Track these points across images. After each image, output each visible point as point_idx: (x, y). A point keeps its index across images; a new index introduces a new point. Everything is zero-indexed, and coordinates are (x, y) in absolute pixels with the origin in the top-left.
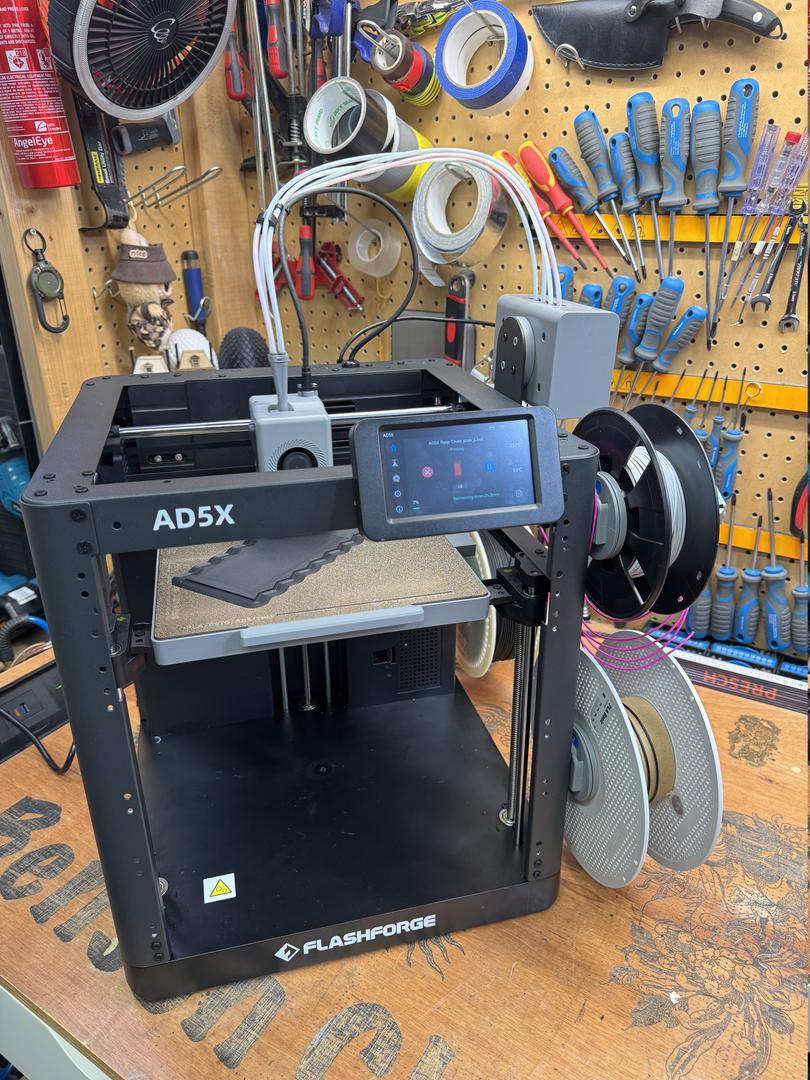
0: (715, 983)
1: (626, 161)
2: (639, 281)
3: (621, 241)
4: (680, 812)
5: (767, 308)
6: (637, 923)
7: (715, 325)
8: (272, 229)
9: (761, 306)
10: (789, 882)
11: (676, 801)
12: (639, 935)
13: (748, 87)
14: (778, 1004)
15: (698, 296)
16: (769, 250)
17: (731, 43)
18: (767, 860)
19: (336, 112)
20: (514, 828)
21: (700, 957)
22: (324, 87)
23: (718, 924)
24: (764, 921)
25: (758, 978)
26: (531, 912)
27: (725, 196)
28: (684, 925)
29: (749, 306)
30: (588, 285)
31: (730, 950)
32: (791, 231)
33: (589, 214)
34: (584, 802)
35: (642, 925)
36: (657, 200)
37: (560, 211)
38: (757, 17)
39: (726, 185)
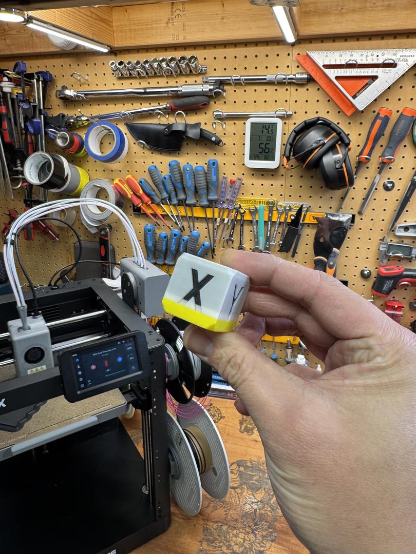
0: (237, 546)
1: (171, 186)
2: (182, 232)
3: (173, 216)
4: (216, 474)
5: (232, 243)
6: (205, 526)
7: (214, 249)
8: (12, 246)
9: (230, 242)
10: (264, 489)
11: (214, 469)
12: (206, 532)
13: (214, 164)
14: (262, 549)
15: (206, 237)
16: (230, 221)
17: (206, 144)
18: (256, 480)
19: (39, 163)
20: (149, 494)
21: (231, 536)
22: (33, 155)
23: (238, 518)
24: (255, 510)
25: (254, 539)
26: (159, 535)
27: (210, 201)
28: (224, 522)
29: (225, 242)
30: (161, 233)
31: (243, 528)
32: (237, 215)
33: (158, 205)
34: (178, 479)
35: (208, 526)
36: (185, 201)
37: (146, 203)
38: (214, 139)
39: (212, 197)
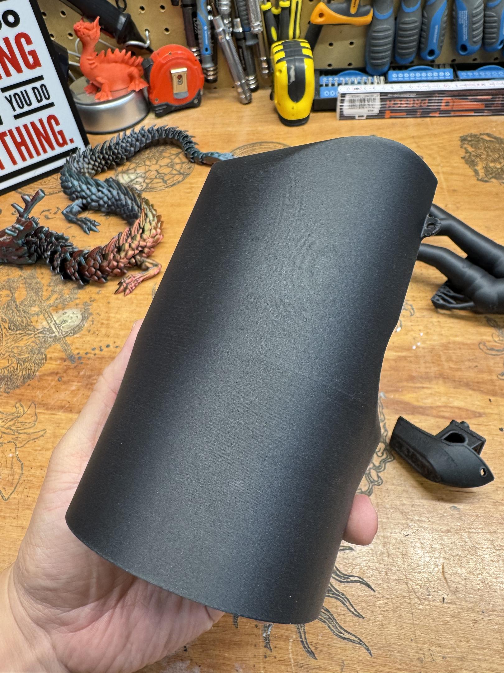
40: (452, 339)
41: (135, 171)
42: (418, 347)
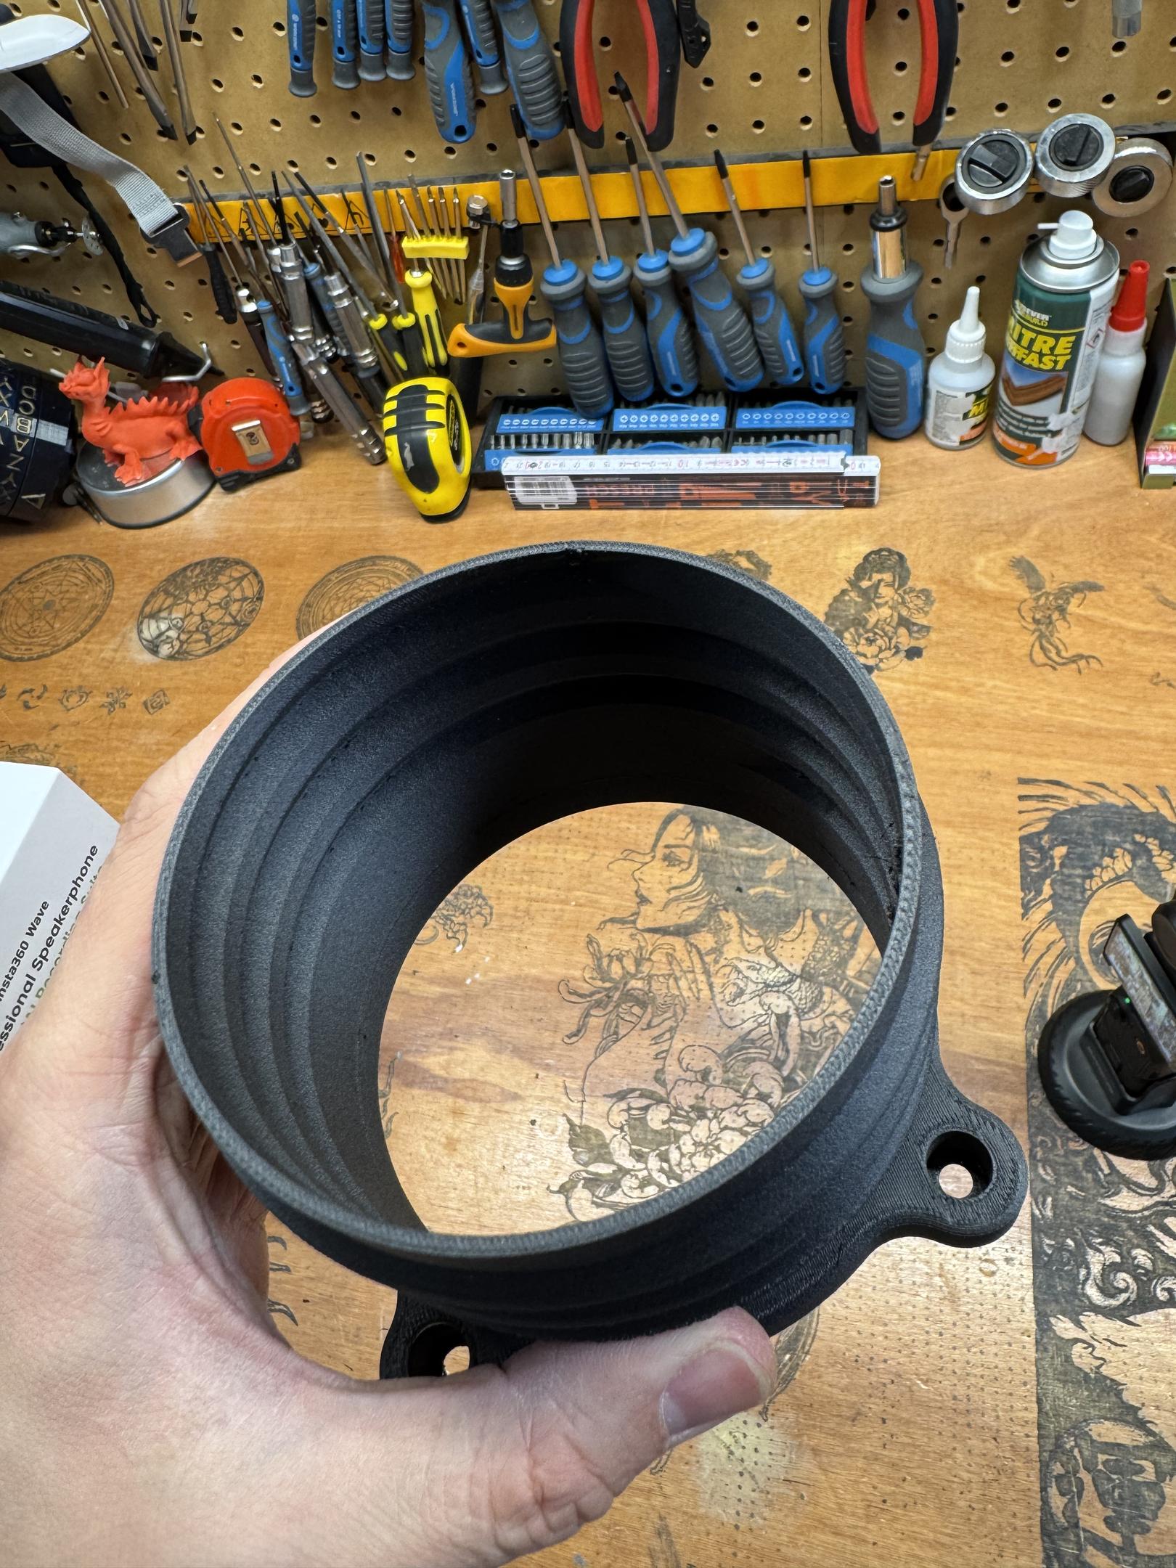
40: (526, 970)
41: (170, 613)
42: (474, 981)
